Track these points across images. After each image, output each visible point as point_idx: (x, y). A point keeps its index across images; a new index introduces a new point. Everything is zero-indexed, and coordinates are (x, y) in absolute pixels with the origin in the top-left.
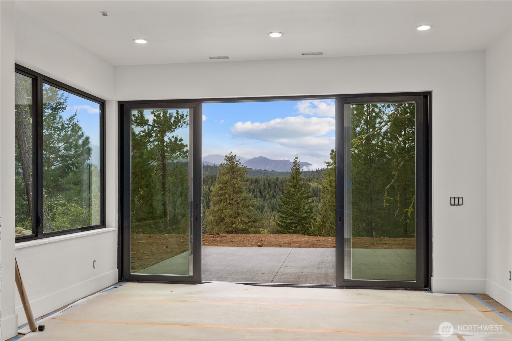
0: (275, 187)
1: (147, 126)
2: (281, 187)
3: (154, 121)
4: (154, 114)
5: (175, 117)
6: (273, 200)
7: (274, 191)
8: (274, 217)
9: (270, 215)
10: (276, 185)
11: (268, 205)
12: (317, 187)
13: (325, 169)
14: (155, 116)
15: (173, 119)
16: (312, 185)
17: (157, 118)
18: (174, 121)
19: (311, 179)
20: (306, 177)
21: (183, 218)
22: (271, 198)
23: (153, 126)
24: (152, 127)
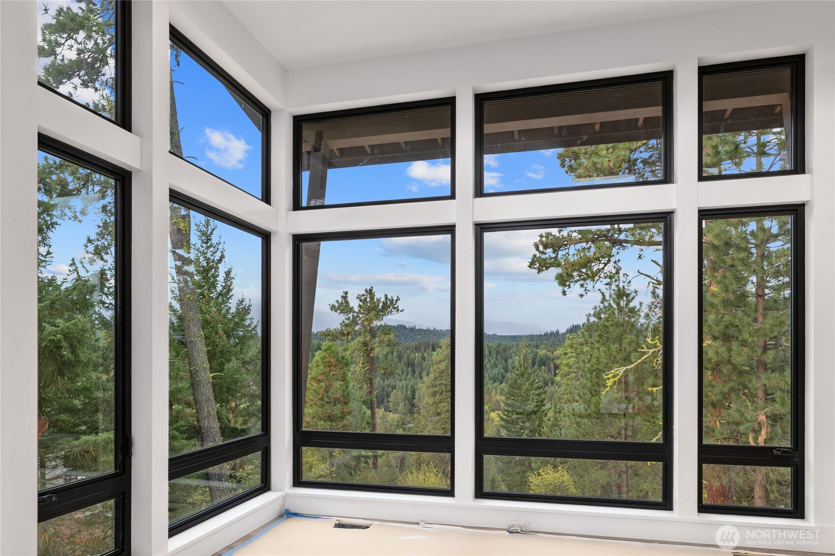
0: (497, 355)
1: (351, 314)
2: (504, 355)
3: (360, 306)
4: (360, 298)
5: (384, 302)
6: (494, 370)
7: (496, 359)
8: (496, 390)
9: (491, 388)
10: (498, 353)
11: (489, 376)
12: (546, 355)
13: (555, 332)
14: (361, 301)
15: (381, 304)
16: (539, 352)
17: (364, 303)
18: (383, 307)
19: (538, 344)
20: (533, 343)
21: (393, 390)
22: (492, 368)
23: (359, 312)
24: (357, 314)
